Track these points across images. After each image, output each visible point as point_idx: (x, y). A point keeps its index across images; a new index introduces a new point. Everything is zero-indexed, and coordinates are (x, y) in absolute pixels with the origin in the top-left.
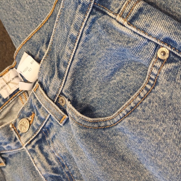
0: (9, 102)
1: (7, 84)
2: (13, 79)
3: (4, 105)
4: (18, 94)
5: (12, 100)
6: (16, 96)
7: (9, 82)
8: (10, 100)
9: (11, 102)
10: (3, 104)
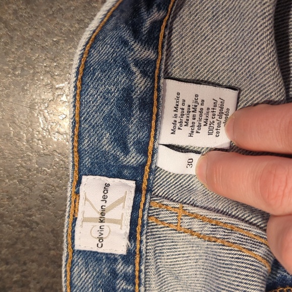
0: (140, 251)
1: (102, 222)
2: (105, 198)
3: (137, 273)
4: (143, 217)
5: (141, 242)
6: (143, 226)
7: (103, 214)
8: (138, 246)
9: (143, 248)
10: (134, 271)
